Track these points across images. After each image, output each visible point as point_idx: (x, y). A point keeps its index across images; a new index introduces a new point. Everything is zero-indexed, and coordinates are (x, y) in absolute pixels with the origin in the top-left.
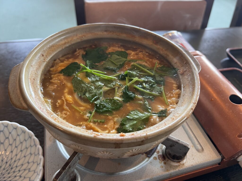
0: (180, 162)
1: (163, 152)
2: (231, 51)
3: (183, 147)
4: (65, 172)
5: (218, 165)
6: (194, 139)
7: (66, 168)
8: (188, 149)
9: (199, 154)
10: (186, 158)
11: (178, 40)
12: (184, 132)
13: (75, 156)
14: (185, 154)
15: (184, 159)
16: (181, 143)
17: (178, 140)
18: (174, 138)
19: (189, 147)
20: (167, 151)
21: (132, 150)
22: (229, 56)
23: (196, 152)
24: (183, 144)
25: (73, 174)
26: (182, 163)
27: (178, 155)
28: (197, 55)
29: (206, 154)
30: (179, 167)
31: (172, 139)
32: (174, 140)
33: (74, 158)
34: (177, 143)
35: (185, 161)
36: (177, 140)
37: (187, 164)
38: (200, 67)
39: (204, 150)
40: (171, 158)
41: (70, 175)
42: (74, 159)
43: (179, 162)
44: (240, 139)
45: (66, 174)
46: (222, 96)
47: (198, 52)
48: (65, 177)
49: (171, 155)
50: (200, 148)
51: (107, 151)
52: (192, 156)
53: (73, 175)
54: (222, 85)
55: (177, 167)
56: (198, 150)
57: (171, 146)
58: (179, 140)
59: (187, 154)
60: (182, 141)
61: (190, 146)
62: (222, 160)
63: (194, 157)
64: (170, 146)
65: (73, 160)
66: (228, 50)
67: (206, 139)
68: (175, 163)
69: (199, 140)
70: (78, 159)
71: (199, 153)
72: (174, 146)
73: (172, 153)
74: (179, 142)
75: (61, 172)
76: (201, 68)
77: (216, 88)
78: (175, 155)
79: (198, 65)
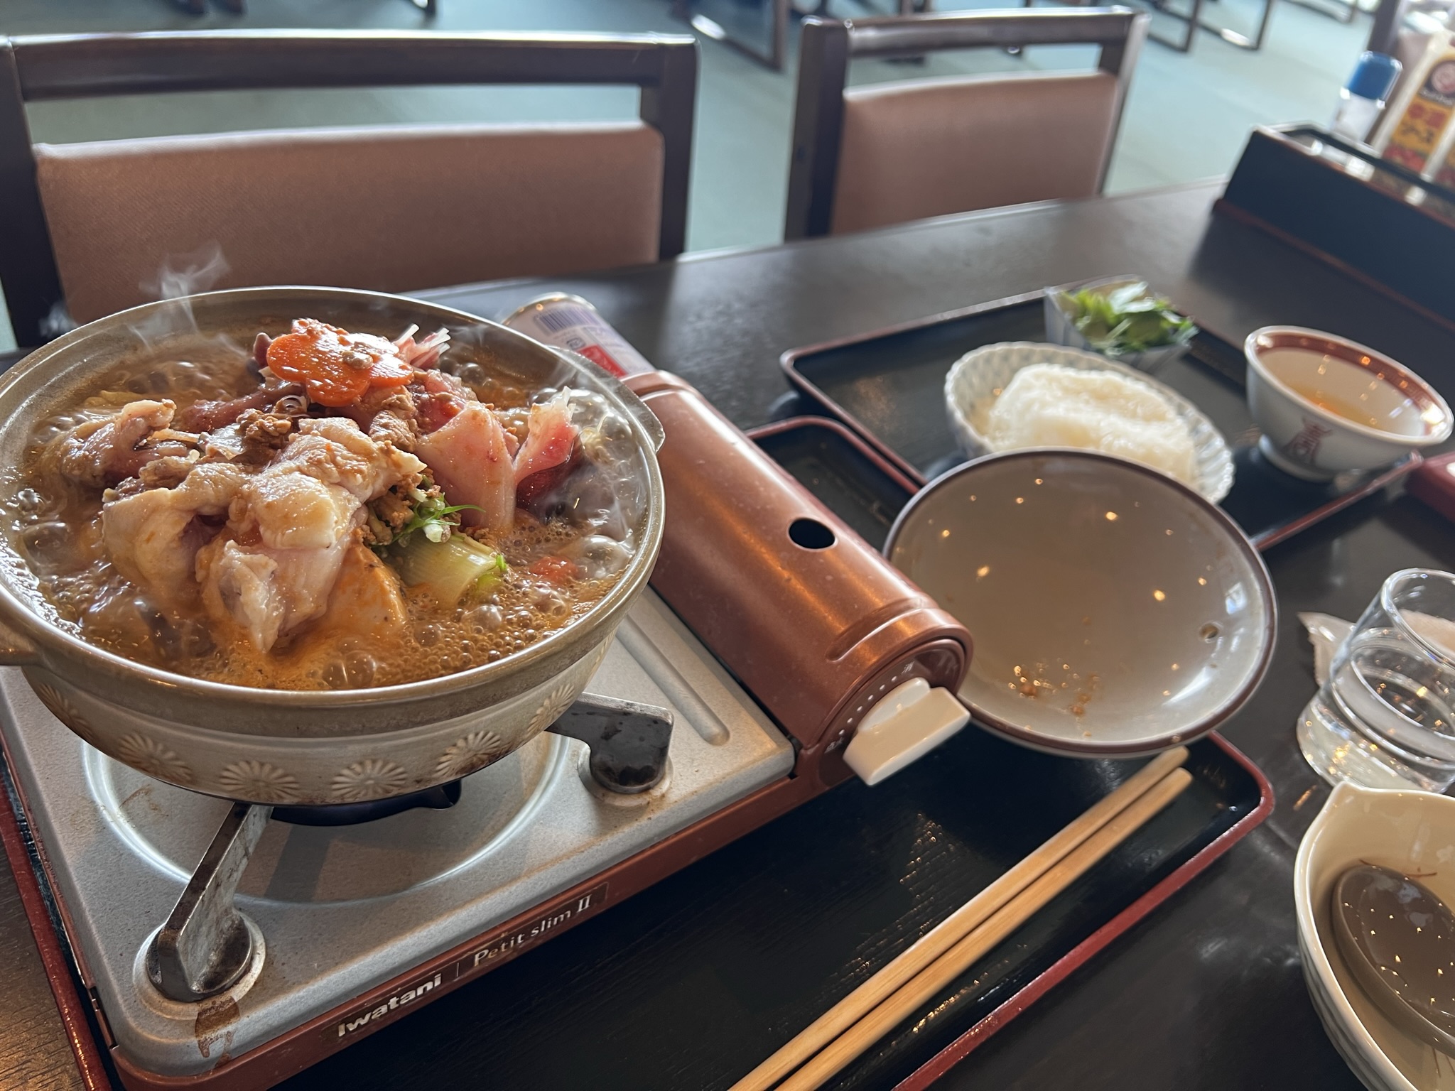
0: (651, 791)
1: (584, 769)
2: (798, 362)
3: (649, 725)
4: (202, 900)
5: (788, 780)
6: (692, 702)
7: (207, 887)
8: (668, 728)
9: (713, 750)
10: (671, 773)
11: (578, 330)
12: (653, 686)
13: (230, 837)
14: (662, 751)
15: (662, 778)
16: (639, 711)
17: (628, 704)
18: (612, 701)
19: (670, 722)
20: (597, 758)
21: (466, 739)
22: (795, 386)
23: (705, 744)
24: (646, 715)
25: (230, 923)
26: (656, 792)
27: (637, 765)
28: (665, 387)
29: (738, 746)
30: (648, 810)
31: (605, 704)
32: (612, 705)
33: (228, 844)
34: (626, 714)
35: (665, 785)
36: (623, 705)
37: (677, 792)
38: (662, 430)
39: (732, 734)
40: (616, 781)
41: (218, 922)
42: (230, 847)
43: (647, 790)
44: (834, 661)
45: (205, 913)
46: (764, 528)
47: (666, 377)
48: (204, 929)
49: (614, 773)
50: (715, 729)
51: (373, 757)
52: (693, 763)
53: (231, 926)
54: (762, 489)
55: (639, 811)
56: (710, 740)
57: (607, 737)
58: (632, 705)
59: (671, 753)
60: (641, 706)
61: (673, 717)
62: (797, 755)
63: (699, 765)
64: (602, 737)
65: (227, 852)
66: (786, 358)
67: (736, 697)
68: (633, 796)
69: (709, 705)
70: (244, 852)
71: (716, 747)
72: (617, 731)
73: (616, 764)
74: (632, 710)
75: (189, 902)
76: (664, 434)
77: (741, 505)
78: (628, 767)
79: (653, 426)
